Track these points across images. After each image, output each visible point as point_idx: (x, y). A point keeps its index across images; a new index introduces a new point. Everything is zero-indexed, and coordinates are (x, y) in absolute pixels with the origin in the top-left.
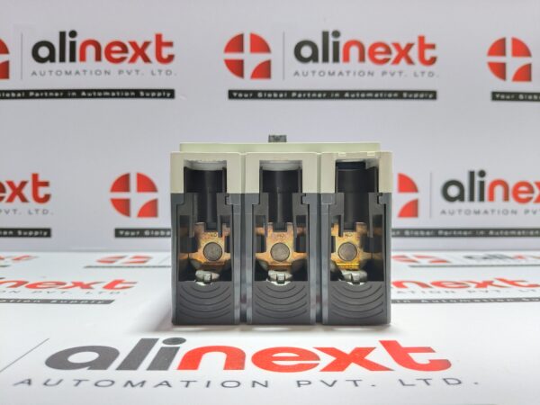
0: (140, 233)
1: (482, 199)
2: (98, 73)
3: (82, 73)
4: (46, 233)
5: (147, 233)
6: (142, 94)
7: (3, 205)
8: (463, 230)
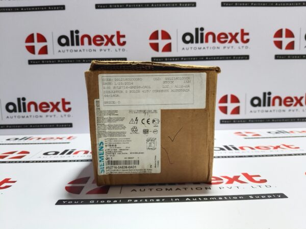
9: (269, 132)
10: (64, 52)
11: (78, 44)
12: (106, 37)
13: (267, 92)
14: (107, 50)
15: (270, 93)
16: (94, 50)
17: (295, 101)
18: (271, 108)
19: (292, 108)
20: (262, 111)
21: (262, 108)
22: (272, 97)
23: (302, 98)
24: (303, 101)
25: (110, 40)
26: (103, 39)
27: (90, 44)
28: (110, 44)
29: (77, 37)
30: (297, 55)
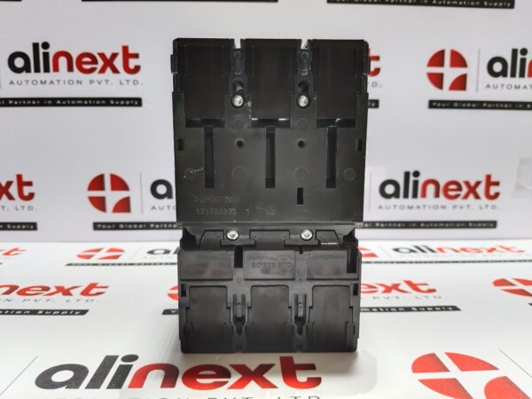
10: (20, 84)
11: (47, 70)
12: (102, 56)
13: (412, 171)
14: (104, 82)
15: (417, 174)
16: (78, 81)
17: (465, 190)
18: (419, 201)
19: (459, 201)
20: (402, 207)
21: (401, 201)
22: (421, 180)
23: (478, 183)
24: (481, 190)
25: (109, 63)
26: (94, 61)
27: (70, 69)
28: (109, 70)
29: (46, 55)
30: (472, 102)
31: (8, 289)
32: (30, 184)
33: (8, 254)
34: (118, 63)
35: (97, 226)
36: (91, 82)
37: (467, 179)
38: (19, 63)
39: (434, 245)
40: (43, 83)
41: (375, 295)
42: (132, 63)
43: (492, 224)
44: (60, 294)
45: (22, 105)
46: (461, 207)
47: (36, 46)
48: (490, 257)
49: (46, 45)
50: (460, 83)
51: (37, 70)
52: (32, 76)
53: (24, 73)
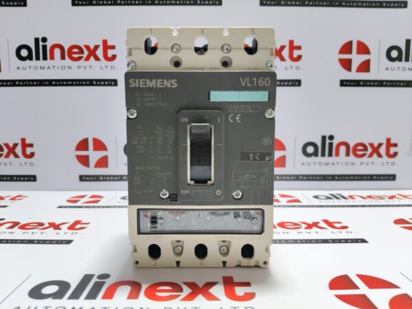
0: (96, 178)
1: (330, 155)
2: (63, 68)
3: (52, 68)
4: (33, 178)
5: (101, 178)
6: (94, 83)
7: (2, 159)
8: (316, 176)
9: (316, 197)
10: (24, 69)
11: (45, 58)
12: (87, 47)
13: (327, 135)
14: (88, 68)
15: (331, 138)
16: (68, 67)
17: (370, 150)
18: (334, 159)
19: (365, 159)
20: (320, 164)
21: (319, 159)
22: (335, 142)
23: (380, 145)
24: (382, 150)
25: (92, 53)
26: (81, 51)
27: (63, 57)
28: (92, 58)
29: (45, 47)
30: (374, 81)
31: (11, 224)
32: (31, 145)
33: (13, 199)
34: (100, 53)
35: (83, 178)
36: (79, 67)
37: (371, 142)
38: (24, 53)
39: (345, 194)
40: (42, 68)
41: (299, 230)
42: (110, 53)
43: (392, 177)
44: (52, 229)
45: (26, 85)
46: (367, 164)
47: (37, 40)
48: (390, 202)
49: (44, 40)
50: (365, 67)
51: (38, 58)
52: (34, 63)
53: (28, 61)
